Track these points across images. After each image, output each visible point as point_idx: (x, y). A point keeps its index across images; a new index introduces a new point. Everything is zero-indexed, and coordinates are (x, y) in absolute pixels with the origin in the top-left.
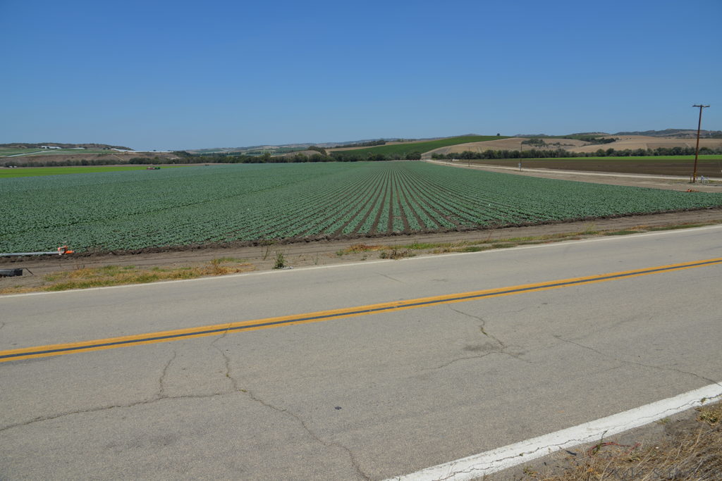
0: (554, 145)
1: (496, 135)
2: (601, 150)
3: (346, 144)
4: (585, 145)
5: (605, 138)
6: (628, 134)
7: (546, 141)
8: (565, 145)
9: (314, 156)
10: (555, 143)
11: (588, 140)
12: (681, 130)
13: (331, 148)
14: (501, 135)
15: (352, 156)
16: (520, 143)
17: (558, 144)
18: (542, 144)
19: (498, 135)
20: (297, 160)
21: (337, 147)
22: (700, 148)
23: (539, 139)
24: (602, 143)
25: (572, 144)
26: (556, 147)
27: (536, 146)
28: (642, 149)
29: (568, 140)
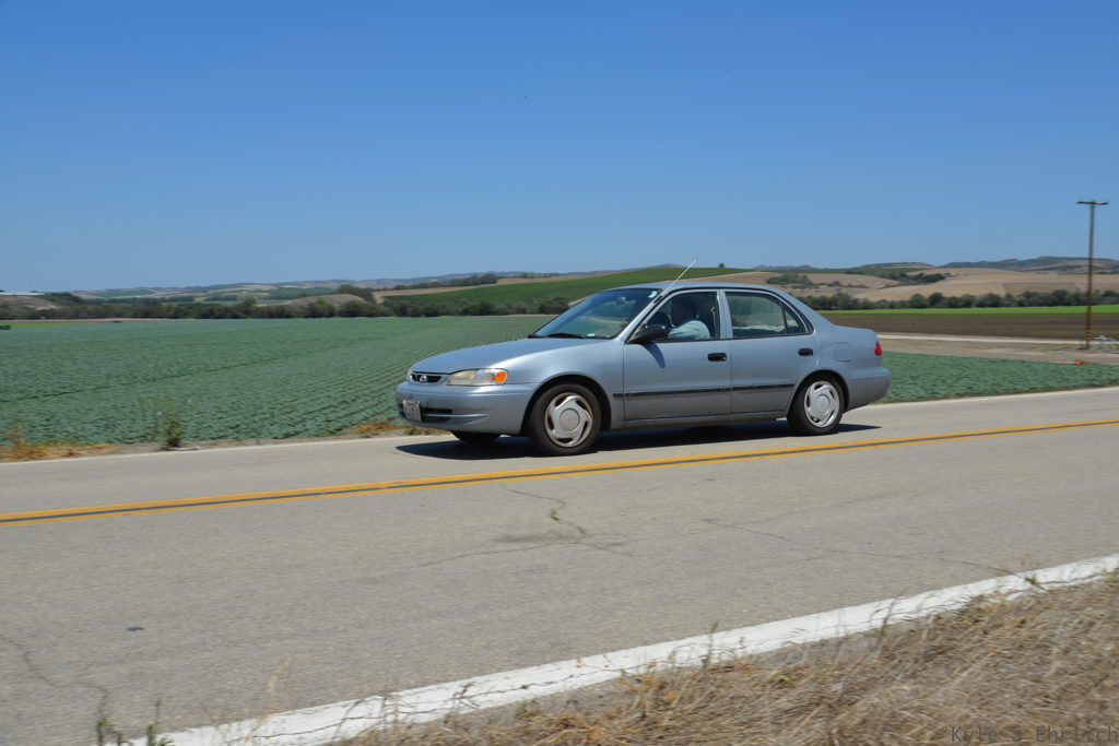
0: (830, 286)
2: (917, 295)
3: (417, 283)
4: (888, 286)
5: (927, 273)
7: (814, 278)
8: (850, 286)
9: (348, 305)
10: (830, 282)
11: (894, 278)
13: (385, 289)
14: (727, 266)
15: (428, 305)
16: (765, 281)
17: (837, 284)
18: (806, 284)
19: (722, 265)
20: (313, 313)
21: (398, 288)
22: (1102, 293)
23: (801, 275)
24: (918, 284)
25: (861, 283)
26: (833, 290)
27: (795, 289)
28: (995, 293)
29: (855, 276)
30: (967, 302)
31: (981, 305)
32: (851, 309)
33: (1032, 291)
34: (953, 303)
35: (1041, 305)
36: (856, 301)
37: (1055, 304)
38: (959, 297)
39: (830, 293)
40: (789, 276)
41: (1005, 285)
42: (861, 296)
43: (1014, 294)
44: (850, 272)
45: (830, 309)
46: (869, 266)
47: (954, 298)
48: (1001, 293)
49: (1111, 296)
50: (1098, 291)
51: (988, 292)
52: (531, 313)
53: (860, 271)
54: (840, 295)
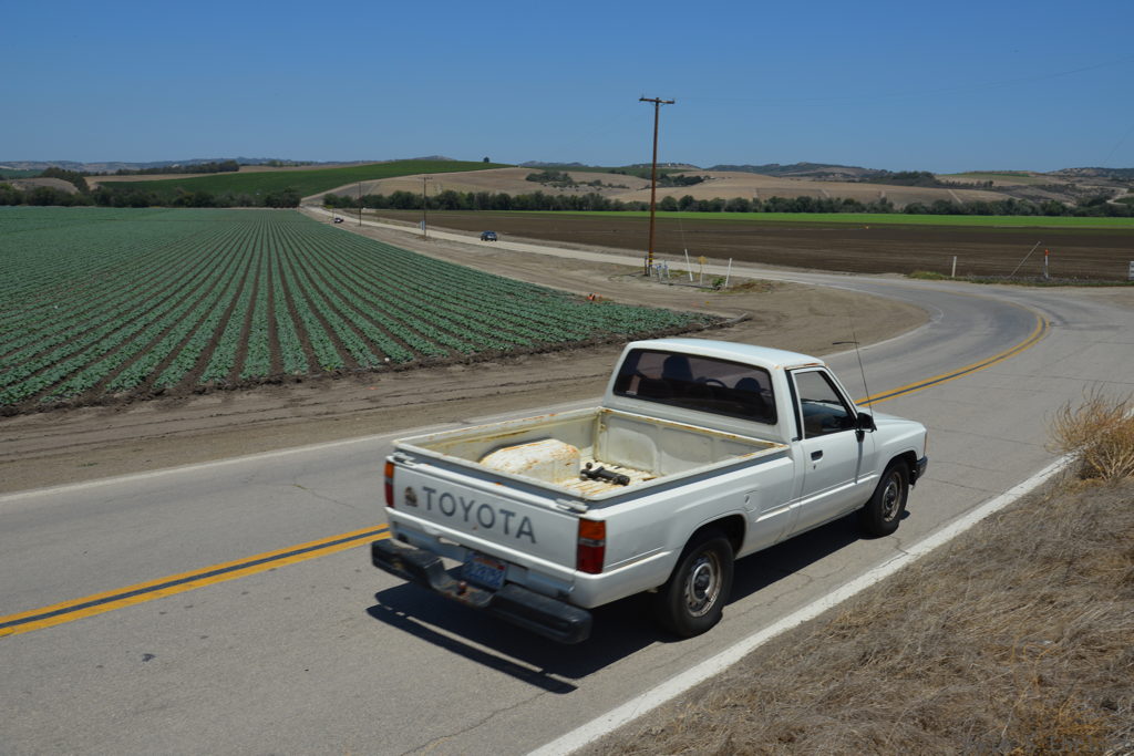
0: (590, 184)
1: (482, 160)
2: (669, 198)
3: (146, 168)
4: (646, 187)
5: (687, 175)
7: (575, 176)
8: (610, 185)
9: (47, 191)
10: (591, 180)
12: (824, 166)
13: (105, 174)
14: (491, 161)
16: (524, 178)
17: (598, 183)
18: (567, 182)
19: (487, 160)
21: (120, 173)
22: (842, 201)
23: (562, 173)
24: (677, 185)
25: (622, 184)
26: (592, 190)
27: (555, 186)
28: (743, 198)
29: (615, 175)
30: (717, 206)
31: (730, 209)
32: (602, 210)
33: (779, 196)
34: (704, 207)
35: (786, 211)
36: (607, 202)
37: (798, 210)
38: (709, 200)
39: (582, 192)
40: (550, 174)
41: (758, 190)
42: (613, 198)
43: (762, 201)
44: (613, 171)
45: (581, 209)
46: (638, 166)
47: (705, 202)
48: (749, 197)
49: (851, 205)
50: (839, 199)
51: (737, 196)
52: (256, 206)
53: (623, 171)
54: (592, 195)
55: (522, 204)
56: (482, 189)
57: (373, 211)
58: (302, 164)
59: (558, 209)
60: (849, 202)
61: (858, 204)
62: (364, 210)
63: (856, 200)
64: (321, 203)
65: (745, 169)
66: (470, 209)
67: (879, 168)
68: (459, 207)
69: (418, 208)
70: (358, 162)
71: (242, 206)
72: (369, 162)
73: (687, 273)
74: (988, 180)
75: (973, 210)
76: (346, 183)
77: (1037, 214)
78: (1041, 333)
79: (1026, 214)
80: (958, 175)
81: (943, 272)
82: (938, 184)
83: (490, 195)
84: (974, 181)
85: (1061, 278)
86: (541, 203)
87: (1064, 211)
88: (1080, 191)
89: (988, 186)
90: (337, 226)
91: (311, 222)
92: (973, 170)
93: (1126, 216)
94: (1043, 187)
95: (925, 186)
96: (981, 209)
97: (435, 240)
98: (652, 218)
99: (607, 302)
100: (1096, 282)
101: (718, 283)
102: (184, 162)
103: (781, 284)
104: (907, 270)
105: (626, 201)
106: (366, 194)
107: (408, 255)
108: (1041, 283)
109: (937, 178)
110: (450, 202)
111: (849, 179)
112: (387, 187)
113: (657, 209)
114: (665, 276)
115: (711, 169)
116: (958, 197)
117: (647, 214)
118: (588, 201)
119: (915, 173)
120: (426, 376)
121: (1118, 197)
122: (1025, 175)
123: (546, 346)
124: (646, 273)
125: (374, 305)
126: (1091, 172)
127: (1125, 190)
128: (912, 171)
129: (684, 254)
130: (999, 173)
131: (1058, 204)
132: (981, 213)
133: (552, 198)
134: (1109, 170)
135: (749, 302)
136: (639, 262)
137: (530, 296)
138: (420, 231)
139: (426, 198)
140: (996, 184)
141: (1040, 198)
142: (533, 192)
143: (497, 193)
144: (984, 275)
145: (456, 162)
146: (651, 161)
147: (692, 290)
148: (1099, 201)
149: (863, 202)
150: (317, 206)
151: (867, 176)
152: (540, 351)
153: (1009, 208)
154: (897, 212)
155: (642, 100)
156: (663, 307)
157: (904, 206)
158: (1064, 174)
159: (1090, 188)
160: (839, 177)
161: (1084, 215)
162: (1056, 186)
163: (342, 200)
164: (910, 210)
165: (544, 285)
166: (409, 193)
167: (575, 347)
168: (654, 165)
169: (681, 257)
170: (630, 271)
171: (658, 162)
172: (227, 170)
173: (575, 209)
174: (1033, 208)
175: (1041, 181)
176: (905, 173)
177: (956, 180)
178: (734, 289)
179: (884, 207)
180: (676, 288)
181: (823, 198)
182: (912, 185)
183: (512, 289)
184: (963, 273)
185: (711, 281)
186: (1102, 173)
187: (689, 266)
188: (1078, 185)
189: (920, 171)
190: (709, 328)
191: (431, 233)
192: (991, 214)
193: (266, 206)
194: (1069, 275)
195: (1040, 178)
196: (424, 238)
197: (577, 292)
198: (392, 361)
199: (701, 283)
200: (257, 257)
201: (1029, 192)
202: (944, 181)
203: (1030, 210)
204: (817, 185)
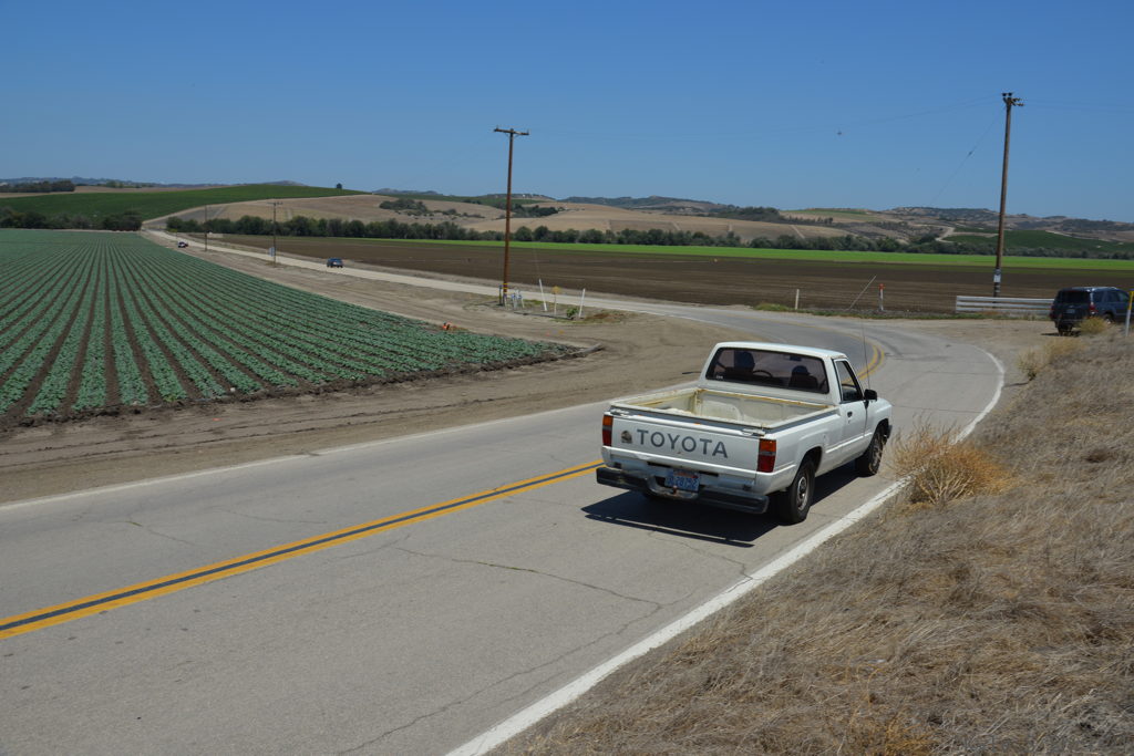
0: (445, 213)
1: (334, 186)
2: (525, 228)
4: (501, 217)
5: (541, 206)
6: (587, 200)
7: (430, 205)
10: (446, 209)
12: (674, 200)
14: (344, 188)
16: (378, 205)
17: (453, 212)
18: (422, 210)
19: (339, 186)
22: (692, 234)
23: (417, 201)
24: (531, 216)
25: (478, 213)
26: (448, 218)
27: (409, 215)
28: (597, 229)
29: (471, 205)
30: (571, 237)
31: (584, 241)
32: (456, 239)
33: (631, 229)
34: (558, 237)
35: (638, 243)
36: (462, 231)
37: (651, 243)
38: (563, 231)
39: (436, 221)
40: (404, 201)
41: (611, 222)
42: (468, 227)
43: (615, 232)
44: (468, 200)
45: (436, 238)
46: (493, 196)
47: (559, 233)
48: (603, 229)
49: (700, 238)
50: (688, 232)
51: (592, 228)
52: (93, 228)
53: (478, 201)
54: (447, 223)
55: (376, 232)
56: (334, 216)
57: (220, 236)
58: (144, 185)
59: (413, 237)
60: (698, 235)
61: (708, 237)
62: (210, 235)
63: (705, 233)
64: (164, 226)
65: (598, 201)
66: (322, 235)
67: (727, 204)
68: (311, 234)
69: (267, 234)
70: (203, 185)
71: (77, 227)
72: (216, 185)
73: (541, 303)
74: (828, 217)
75: (815, 245)
76: (191, 206)
77: (873, 250)
78: (877, 363)
79: (863, 249)
80: (801, 211)
81: (786, 304)
82: (782, 220)
83: (343, 221)
84: (815, 217)
85: (896, 311)
86: (394, 231)
87: (897, 248)
88: (912, 229)
89: (828, 223)
90: (181, 251)
91: (154, 247)
92: (815, 207)
93: (953, 253)
94: (878, 225)
95: (770, 221)
96: (823, 245)
97: (285, 266)
98: (507, 248)
99: (461, 332)
100: (927, 314)
101: (572, 313)
102: (13, 180)
103: (634, 315)
104: (752, 302)
105: (481, 231)
106: (212, 218)
107: (256, 281)
108: (877, 315)
109: (781, 214)
110: (301, 228)
111: (698, 213)
112: (235, 212)
113: (511, 239)
114: (520, 305)
115: (566, 201)
116: (800, 232)
117: (502, 244)
118: (442, 230)
119: (761, 208)
120: (273, 406)
121: (945, 236)
122: (862, 213)
123: (399, 376)
124: (500, 303)
125: (220, 333)
126: (922, 212)
127: (952, 229)
128: (758, 206)
129: (538, 284)
130: (838, 211)
131: (891, 240)
132: (822, 248)
133: (406, 226)
134: (937, 210)
135: (601, 332)
136: (494, 292)
137: (383, 325)
138: (269, 258)
139: (276, 223)
140: (836, 221)
141: (876, 234)
142: (387, 220)
143: (350, 220)
144: (825, 308)
145: (306, 188)
146: (506, 192)
147: (546, 320)
148: (929, 238)
149: (711, 236)
150: (159, 230)
151: (716, 210)
152: (392, 381)
153: (848, 244)
154: (744, 246)
155: (497, 130)
156: (518, 337)
157: (751, 240)
158: (898, 213)
159: (921, 226)
160: (690, 212)
161: (916, 251)
162: (890, 223)
163: (187, 223)
164: (756, 245)
165: (397, 314)
166: (258, 218)
167: (428, 377)
168: (509, 195)
169: (534, 287)
170: (484, 301)
171: (513, 192)
172: (62, 191)
173: (430, 238)
174: (869, 244)
175: (877, 218)
176: (751, 208)
177: (799, 216)
178: (588, 319)
179: (732, 241)
180: (530, 318)
181: (673, 231)
182: (757, 220)
183: (365, 317)
184: (805, 305)
185: (565, 311)
186: (931, 212)
187: (543, 296)
188: (910, 223)
189: (765, 206)
190: (561, 358)
191: (281, 259)
192: (832, 249)
193: (105, 229)
194: (902, 309)
195: (875, 216)
196: (273, 264)
197: (430, 321)
198: (239, 391)
199: (555, 313)
200: (93, 281)
201: (865, 229)
202: (787, 217)
203: (867, 246)
204: (668, 219)
